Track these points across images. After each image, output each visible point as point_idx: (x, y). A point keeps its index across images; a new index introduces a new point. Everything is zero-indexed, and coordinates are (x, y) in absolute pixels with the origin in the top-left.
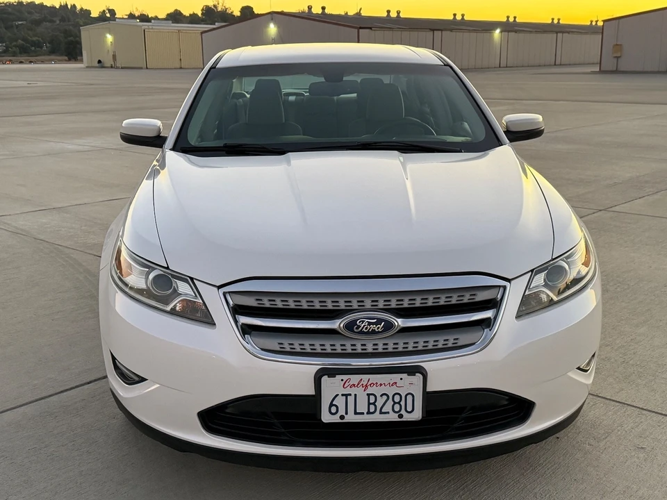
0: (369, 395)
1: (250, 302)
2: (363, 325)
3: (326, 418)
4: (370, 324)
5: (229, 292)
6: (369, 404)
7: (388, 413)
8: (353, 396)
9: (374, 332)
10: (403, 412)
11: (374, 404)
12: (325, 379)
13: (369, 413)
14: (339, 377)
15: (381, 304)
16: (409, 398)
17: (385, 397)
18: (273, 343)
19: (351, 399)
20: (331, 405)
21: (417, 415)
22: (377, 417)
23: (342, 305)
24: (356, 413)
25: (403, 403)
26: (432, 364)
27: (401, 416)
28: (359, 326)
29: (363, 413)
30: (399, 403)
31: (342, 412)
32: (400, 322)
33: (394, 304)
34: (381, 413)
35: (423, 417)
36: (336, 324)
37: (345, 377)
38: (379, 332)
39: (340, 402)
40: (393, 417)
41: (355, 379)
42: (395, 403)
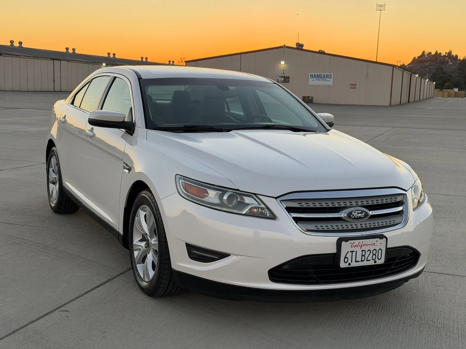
0: (362, 251)
1: (295, 205)
2: (355, 214)
3: (343, 265)
4: (358, 213)
5: (282, 200)
6: (362, 256)
7: (370, 260)
8: (355, 252)
9: (360, 218)
10: (377, 260)
11: (364, 256)
12: (343, 243)
13: (362, 261)
14: (350, 242)
15: (360, 204)
16: (380, 251)
17: (369, 252)
18: (312, 226)
19: (354, 253)
20: (345, 257)
21: (382, 261)
22: (365, 263)
23: (343, 205)
24: (356, 261)
25: (377, 255)
26: (389, 233)
27: (375, 262)
28: (354, 215)
29: (359, 261)
30: (375, 255)
31: (349, 261)
32: (371, 213)
33: (365, 204)
34: (367, 260)
35: (385, 262)
36: (343, 214)
37: (352, 241)
38: (362, 218)
39: (349, 256)
40: (372, 263)
41: (357, 242)
42: (373, 255)
